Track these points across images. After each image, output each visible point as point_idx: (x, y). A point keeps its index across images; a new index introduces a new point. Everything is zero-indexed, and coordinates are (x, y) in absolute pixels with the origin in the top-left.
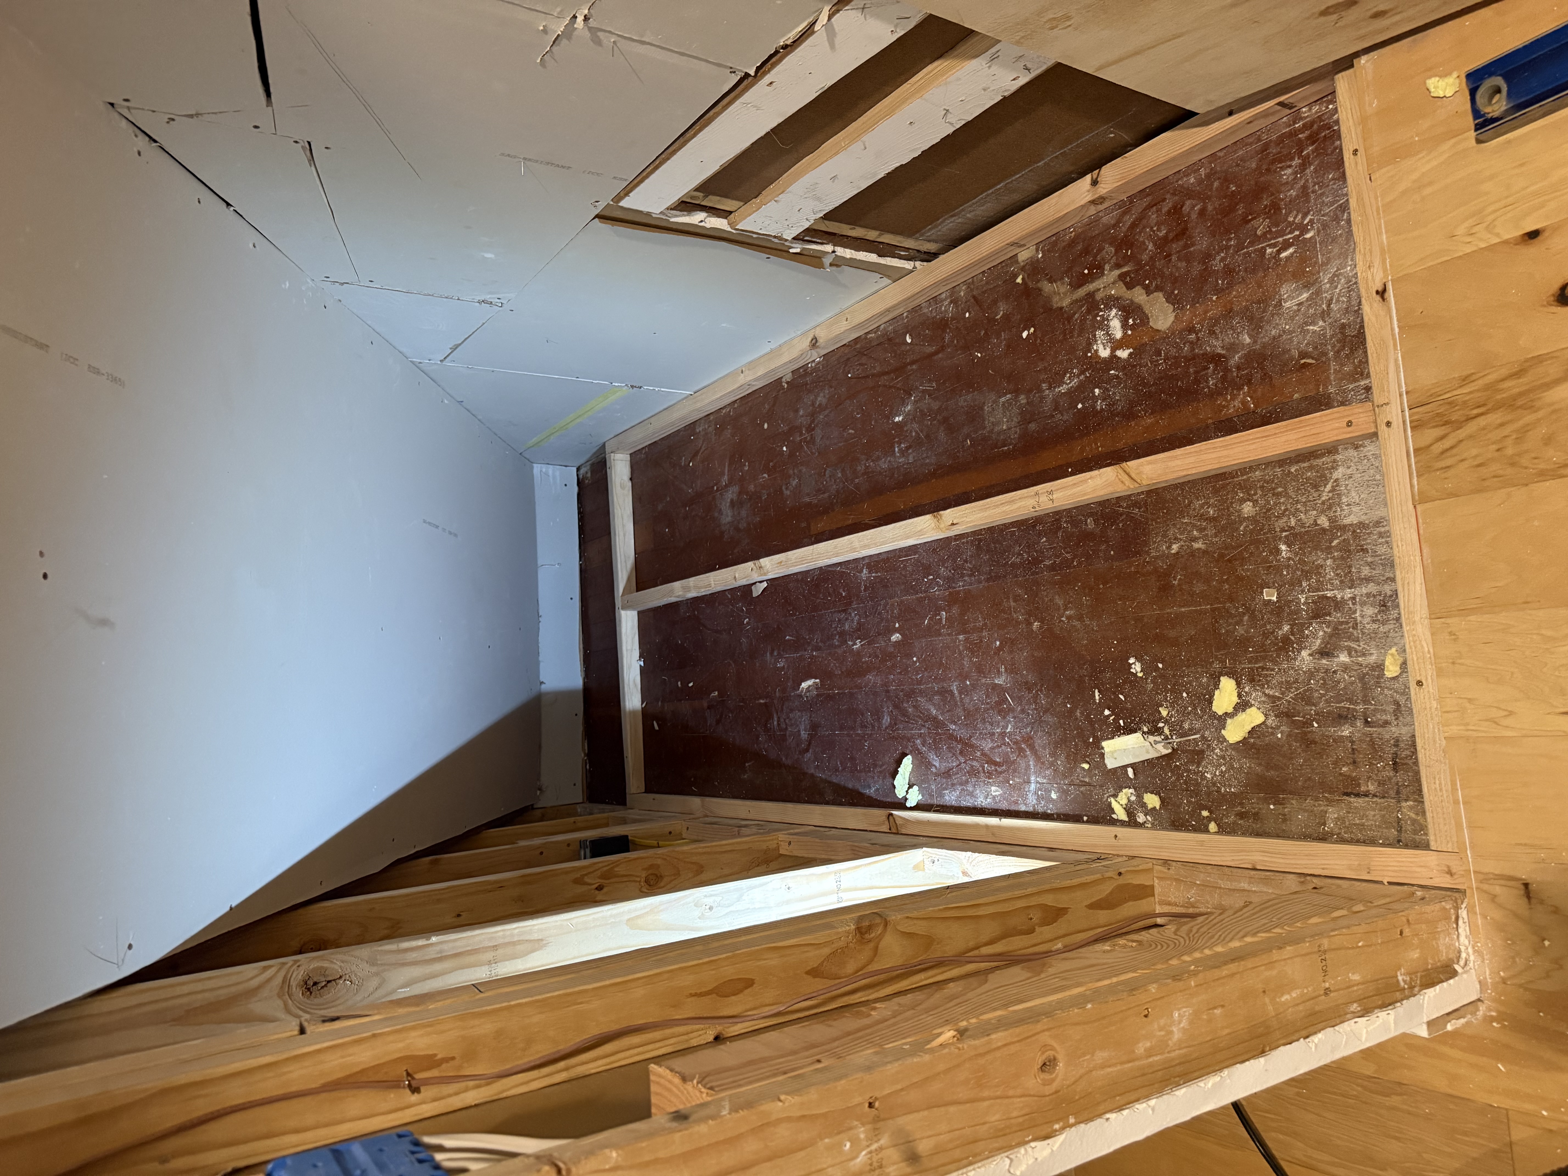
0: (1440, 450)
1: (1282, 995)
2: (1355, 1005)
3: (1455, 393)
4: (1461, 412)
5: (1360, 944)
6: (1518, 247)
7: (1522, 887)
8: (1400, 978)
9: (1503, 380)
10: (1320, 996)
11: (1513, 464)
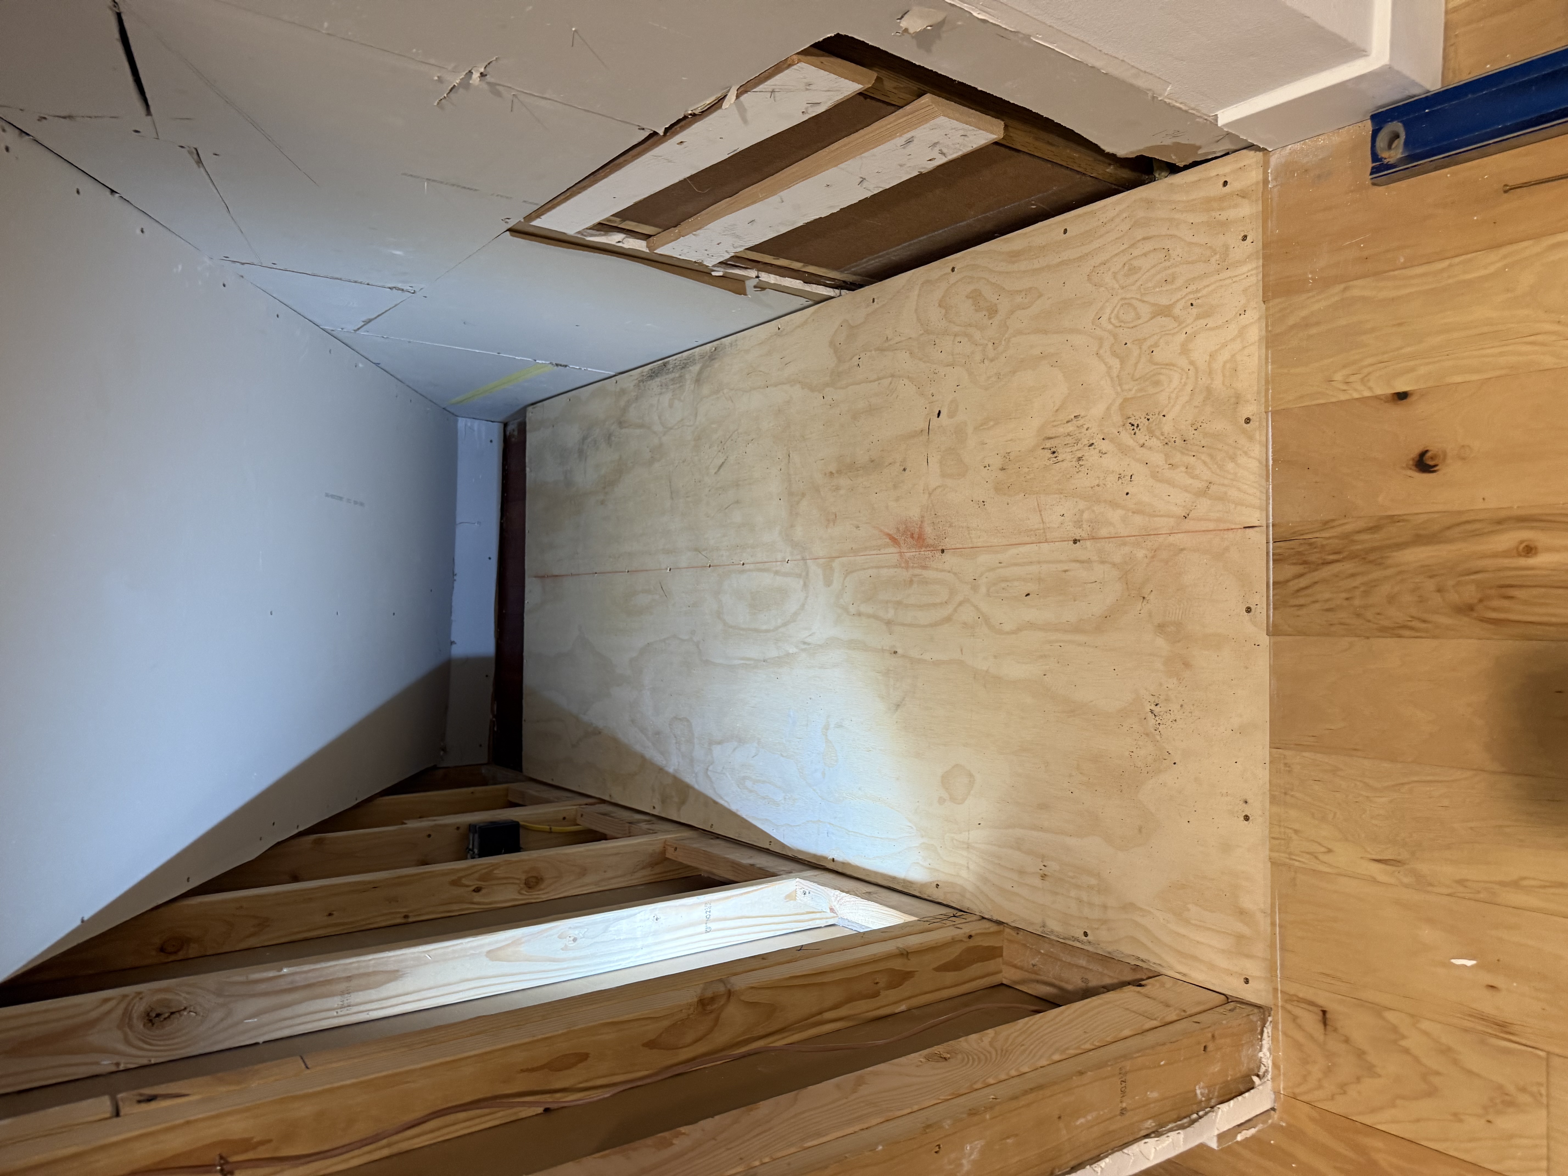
0: (1296, 588)
1: (1078, 1118)
2: (1150, 1121)
3: (1317, 535)
4: (1318, 555)
5: (1162, 1063)
6: (1387, 404)
7: (1321, 1014)
8: (1198, 1092)
9: (1359, 532)
10: (1116, 1116)
11: (1358, 615)
